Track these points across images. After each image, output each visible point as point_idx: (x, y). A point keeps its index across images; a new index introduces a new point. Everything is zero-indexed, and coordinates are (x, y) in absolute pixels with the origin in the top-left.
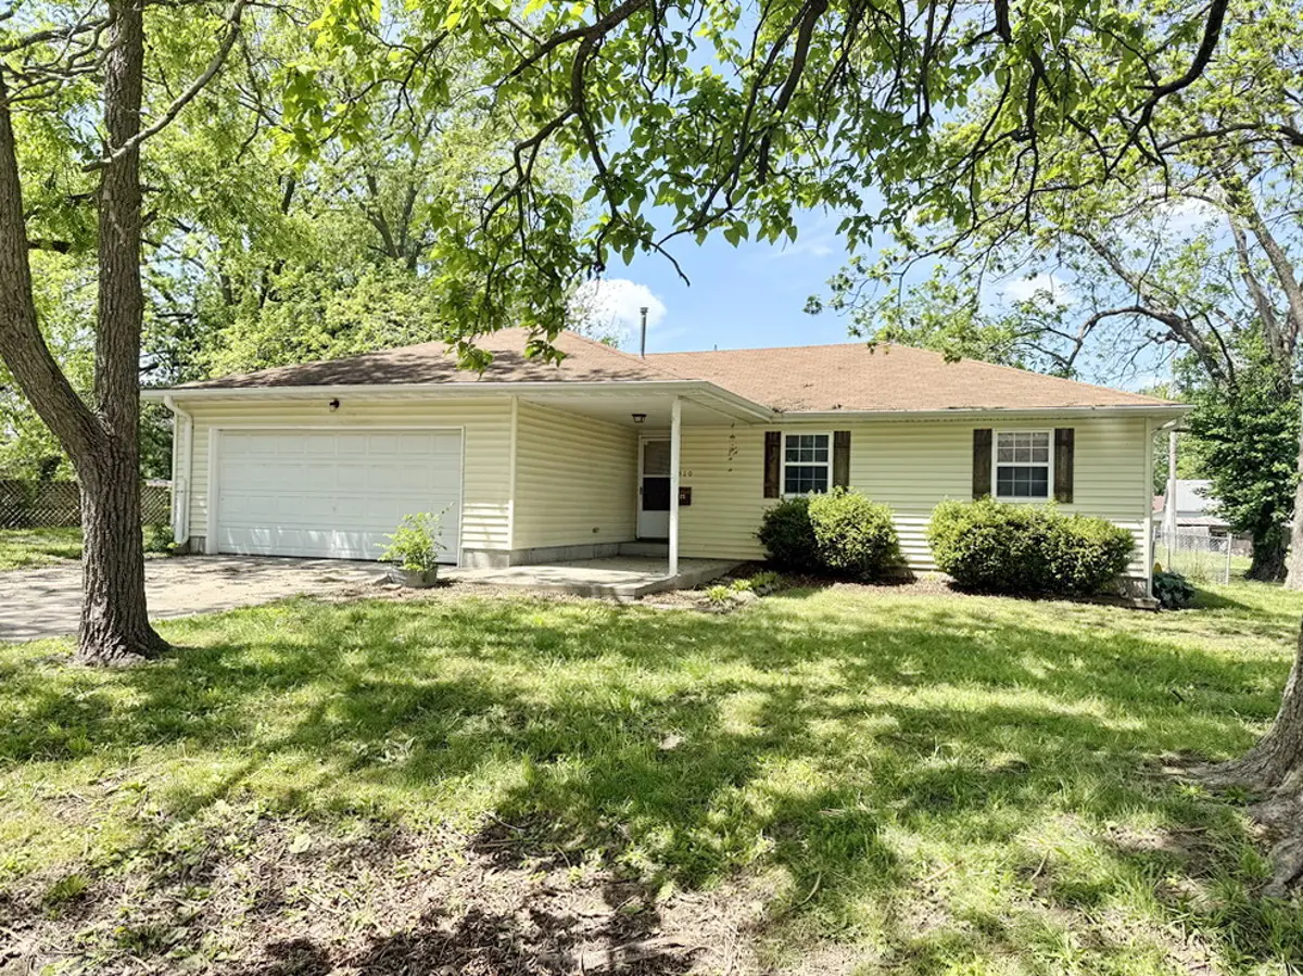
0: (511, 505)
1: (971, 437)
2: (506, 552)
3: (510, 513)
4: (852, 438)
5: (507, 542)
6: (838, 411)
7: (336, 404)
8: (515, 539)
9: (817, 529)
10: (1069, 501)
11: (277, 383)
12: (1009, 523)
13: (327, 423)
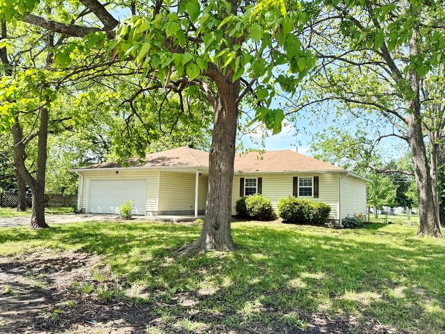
0: (158, 199)
1: (292, 179)
2: (156, 212)
3: (157, 201)
4: (263, 179)
5: (156, 209)
6: (257, 172)
7: (117, 172)
8: (159, 208)
9: (247, 205)
10: (318, 197)
11: (104, 167)
12: (294, 203)
13: (115, 177)
